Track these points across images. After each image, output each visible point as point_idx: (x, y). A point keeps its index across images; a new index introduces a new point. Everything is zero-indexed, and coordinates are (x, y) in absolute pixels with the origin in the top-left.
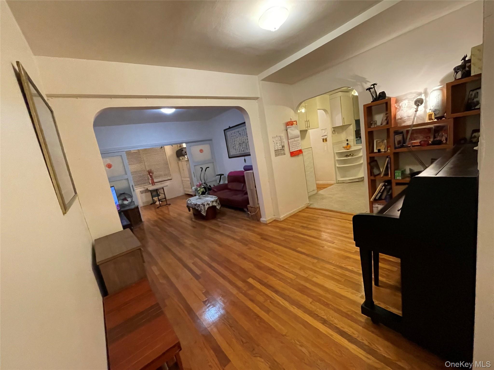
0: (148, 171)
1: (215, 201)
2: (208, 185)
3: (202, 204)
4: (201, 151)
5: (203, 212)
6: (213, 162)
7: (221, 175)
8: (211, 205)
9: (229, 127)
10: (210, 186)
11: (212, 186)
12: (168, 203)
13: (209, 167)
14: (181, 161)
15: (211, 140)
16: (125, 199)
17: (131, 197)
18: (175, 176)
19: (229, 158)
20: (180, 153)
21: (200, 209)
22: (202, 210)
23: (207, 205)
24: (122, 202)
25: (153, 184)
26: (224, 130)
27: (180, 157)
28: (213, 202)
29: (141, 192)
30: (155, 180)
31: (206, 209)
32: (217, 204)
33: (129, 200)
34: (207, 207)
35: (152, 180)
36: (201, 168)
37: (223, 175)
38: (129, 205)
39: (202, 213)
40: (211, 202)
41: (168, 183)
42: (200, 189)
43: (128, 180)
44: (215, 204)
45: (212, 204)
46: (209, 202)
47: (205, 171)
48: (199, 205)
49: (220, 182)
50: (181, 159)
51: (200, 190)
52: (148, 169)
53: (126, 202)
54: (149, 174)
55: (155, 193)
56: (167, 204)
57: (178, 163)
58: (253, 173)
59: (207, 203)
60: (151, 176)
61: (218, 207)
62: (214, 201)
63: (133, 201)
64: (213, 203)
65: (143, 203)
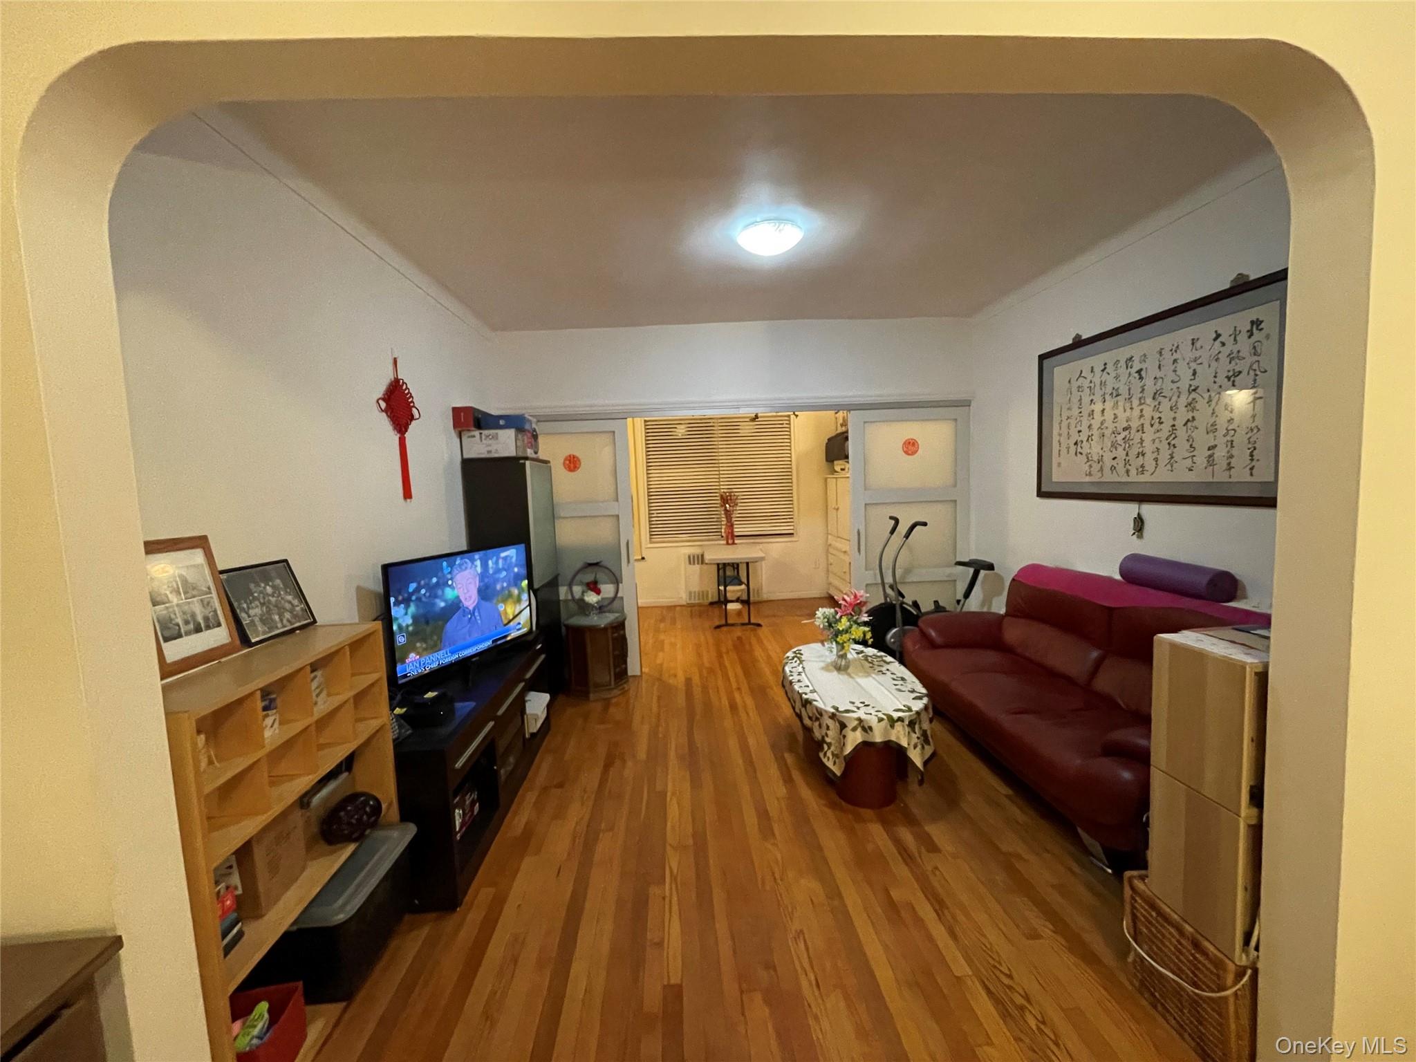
0: (722, 496)
1: (907, 722)
2: (908, 600)
3: (833, 716)
4: (910, 447)
5: (829, 754)
6: (955, 501)
7: (980, 566)
8: (878, 738)
9: (1078, 336)
10: (915, 604)
11: (927, 606)
12: (753, 621)
13: (925, 524)
14: (836, 478)
15: (966, 404)
16: (594, 587)
17: (617, 581)
18: (808, 528)
19: (1041, 494)
20: (836, 449)
21: (818, 734)
22: (829, 745)
23: (859, 729)
24: (583, 592)
25: (730, 541)
26: (1042, 358)
27: (836, 462)
28: (892, 722)
29: (689, 557)
30: (738, 530)
31: (848, 749)
32: (914, 736)
33: (607, 590)
34: (854, 738)
35: (731, 526)
36: (891, 518)
37: (990, 567)
38: (601, 608)
39: (825, 760)
40: (880, 720)
41: (775, 548)
42: (851, 627)
43: (618, 520)
44: (900, 736)
45: (886, 732)
46: (873, 721)
47: (907, 536)
48: (820, 713)
49: (967, 595)
50: (837, 468)
51: (846, 631)
52: (724, 488)
53: (592, 598)
54: (723, 505)
55: (728, 573)
56: (749, 623)
57: (826, 479)
59: (860, 720)
60: (728, 514)
61: (916, 757)
62: (900, 719)
63: (619, 595)
64: (892, 726)
65: (690, 593)
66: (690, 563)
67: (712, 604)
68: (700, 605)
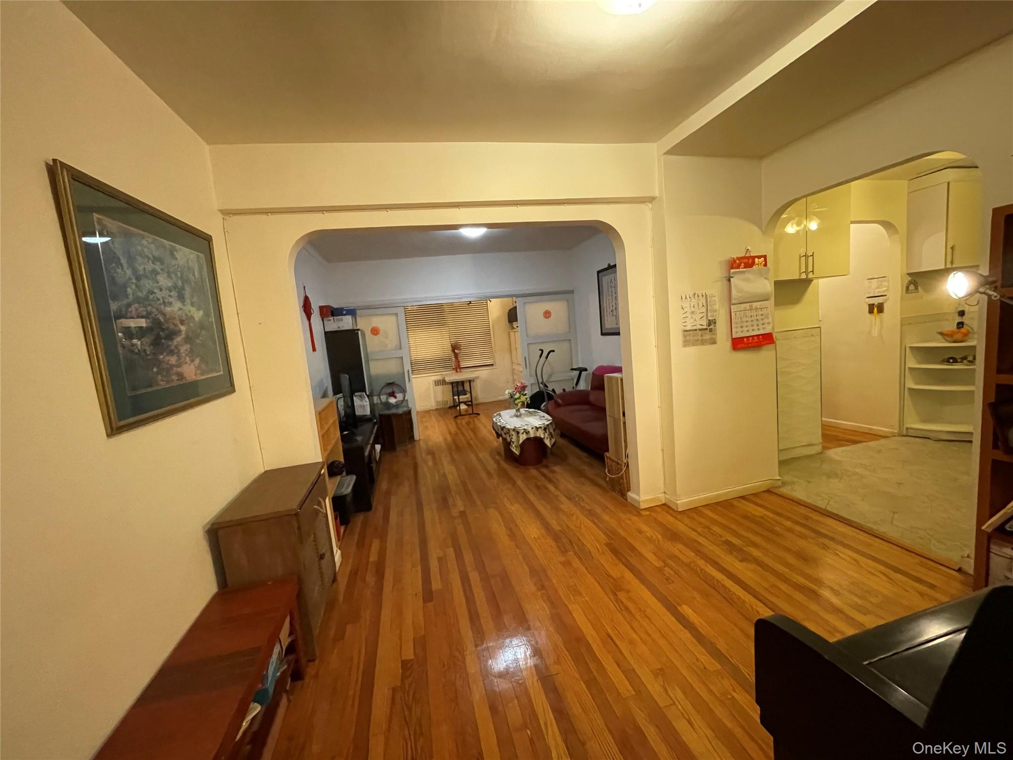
0: (452, 345)
1: (543, 428)
2: (550, 388)
3: (514, 430)
4: (547, 314)
5: (514, 445)
6: (570, 340)
7: (581, 370)
8: (532, 436)
9: (609, 265)
10: (553, 390)
11: (559, 391)
12: (474, 412)
13: (554, 351)
14: (514, 332)
15: (572, 292)
16: (392, 394)
17: (404, 391)
18: (502, 361)
19: (602, 334)
20: (512, 316)
21: (509, 440)
22: (513, 443)
23: (525, 433)
24: (387, 399)
25: (458, 370)
26: (598, 272)
27: (514, 323)
28: (537, 428)
29: (435, 382)
30: (463, 364)
31: (521, 441)
32: (546, 434)
33: (400, 396)
34: (523, 437)
35: (458, 362)
36: (540, 350)
37: (586, 370)
38: (397, 406)
39: (512, 449)
40: (532, 428)
41: (483, 373)
42: (520, 396)
43: (402, 359)
44: (541, 434)
45: (535, 433)
46: (530, 429)
47: (547, 357)
48: (509, 430)
49: (577, 384)
50: (515, 326)
51: (519, 398)
52: (453, 341)
53: (392, 400)
54: (453, 351)
55: (458, 388)
56: (473, 414)
57: (509, 333)
58: (622, 380)
59: (524, 429)
60: (456, 356)
61: (548, 442)
62: (540, 427)
63: (406, 399)
64: (537, 430)
65: (437, 402)
66: (436, 385)
67: (450, 407)
68: (443, 409)
